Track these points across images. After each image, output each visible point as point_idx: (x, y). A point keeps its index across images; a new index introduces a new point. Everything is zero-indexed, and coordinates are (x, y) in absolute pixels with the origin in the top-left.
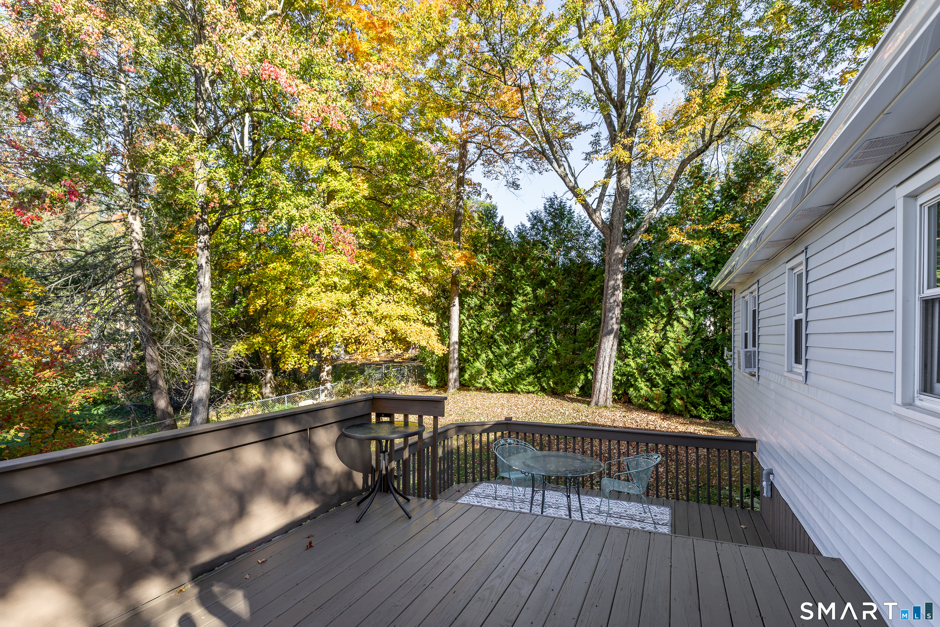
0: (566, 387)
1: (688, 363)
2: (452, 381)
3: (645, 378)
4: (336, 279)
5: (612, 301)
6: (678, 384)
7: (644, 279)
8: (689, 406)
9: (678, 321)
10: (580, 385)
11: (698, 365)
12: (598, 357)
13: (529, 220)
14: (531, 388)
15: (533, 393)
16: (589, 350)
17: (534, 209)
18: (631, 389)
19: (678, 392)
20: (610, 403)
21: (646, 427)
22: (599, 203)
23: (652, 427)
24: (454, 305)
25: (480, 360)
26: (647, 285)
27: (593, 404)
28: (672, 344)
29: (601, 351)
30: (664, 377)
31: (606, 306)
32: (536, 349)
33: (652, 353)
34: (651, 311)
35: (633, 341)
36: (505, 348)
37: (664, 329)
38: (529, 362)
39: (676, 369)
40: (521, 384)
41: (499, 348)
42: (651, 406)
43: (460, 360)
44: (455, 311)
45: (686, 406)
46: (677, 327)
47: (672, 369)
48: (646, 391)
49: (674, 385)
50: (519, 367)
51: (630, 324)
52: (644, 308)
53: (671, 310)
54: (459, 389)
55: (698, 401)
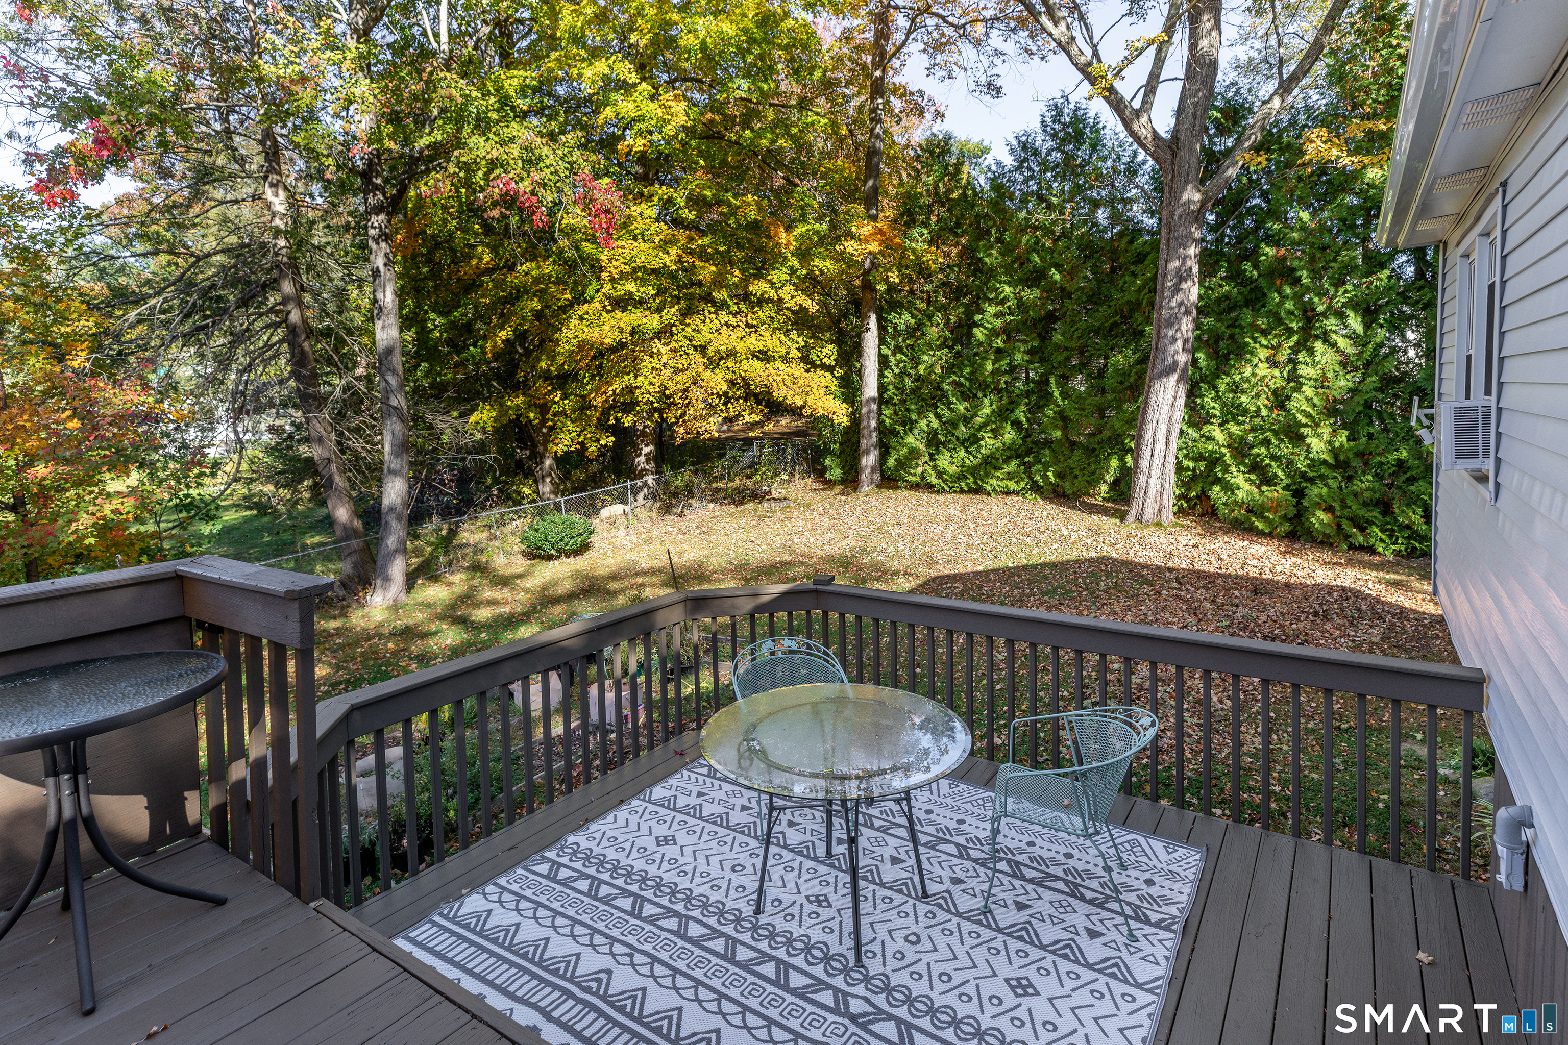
0: (1080, 483)
1: (1346, 433)
2: (867, 472)
3: (1245, 465)
4: (631, 287)
5: (1174, 303)
6: (1322, 477)
7: (1252, 255)
8: (1346, 525)
9: (1326, 341)
10: (1109, 478)
11: (1370, 436)
12: (1143, 423)
13: (1012, 151)
14: (1012, 486)
15: (1017, 493)
16: (1129, 407)
17: (1019, 129)
18: (1216, 488)
19: (1320, 496)
20: (1168, 516)
21: (1240, 572)
22: (1146, 95)
23: (1253, 573)
24: (868, 329)
25: (916, 432)
26: (1255, 267)
27: (1131, 517)
28: (1308, 391)
29: (1150, 411)
30: (1290, 463)
31: (1160, 315)
32: (1023, 408)
33: (1264, 412)
34: (1262, 322)
35: (1222, 388)
36: (961, 407)
37: (1292, 361)
38: (1009, 435)
39: (1317, 445)
40: (993, 476)
41: (950, 409)
42: (1260, 525)
43: (880, 432)
44: (871, 339)
45: (1339, 525)
46: (1323, 354)
47: (1309, 446)
48: (1249, 493)
49: (1311, 480)
50: (989, 443)
51: (1216, 352)
52: (1247, 316)
53: (1309, 316)
54: (880, 487)
55: (1368, 515)
